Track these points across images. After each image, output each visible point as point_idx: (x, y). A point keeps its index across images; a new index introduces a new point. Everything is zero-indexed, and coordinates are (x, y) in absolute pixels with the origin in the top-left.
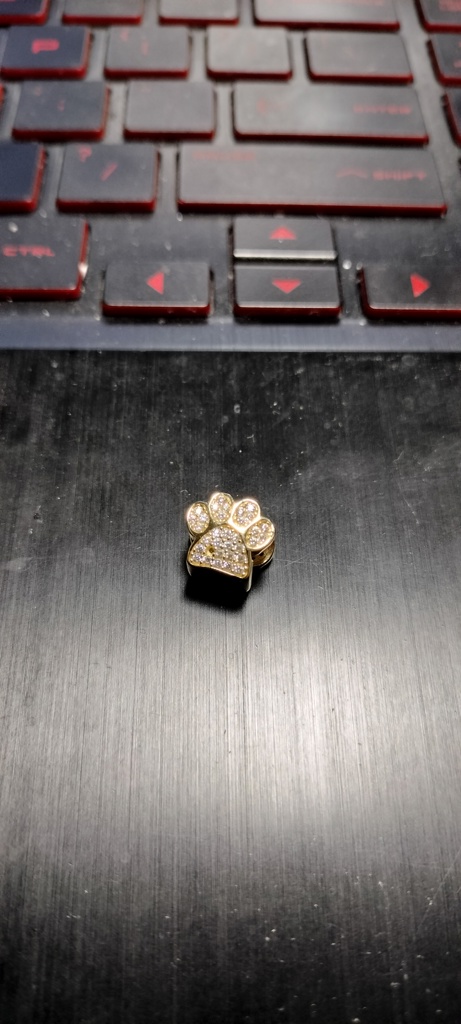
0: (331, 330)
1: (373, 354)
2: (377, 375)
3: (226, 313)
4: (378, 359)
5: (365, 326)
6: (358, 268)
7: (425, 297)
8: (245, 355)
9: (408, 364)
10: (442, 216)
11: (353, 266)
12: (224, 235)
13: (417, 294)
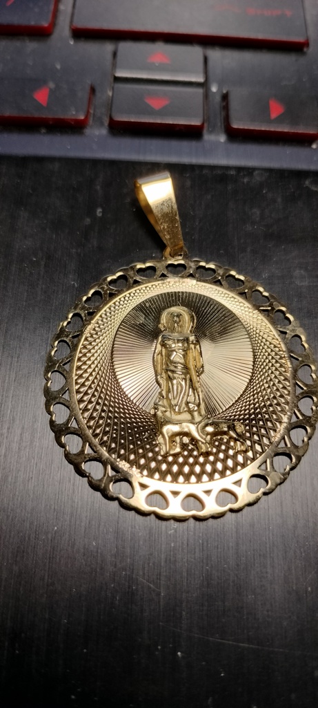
0: (194, 144)
1: (227, 168)
2: (229, 188)
3: (102, 124)
4: (233, 172)
5: (225, 142)
6: (225, 92)
7: (280, 120)
8: (113, 163)
9: (258, 179)
10: (305, 49)
11: (220, 88)
12: (109, 57)
13: (273, 116)
